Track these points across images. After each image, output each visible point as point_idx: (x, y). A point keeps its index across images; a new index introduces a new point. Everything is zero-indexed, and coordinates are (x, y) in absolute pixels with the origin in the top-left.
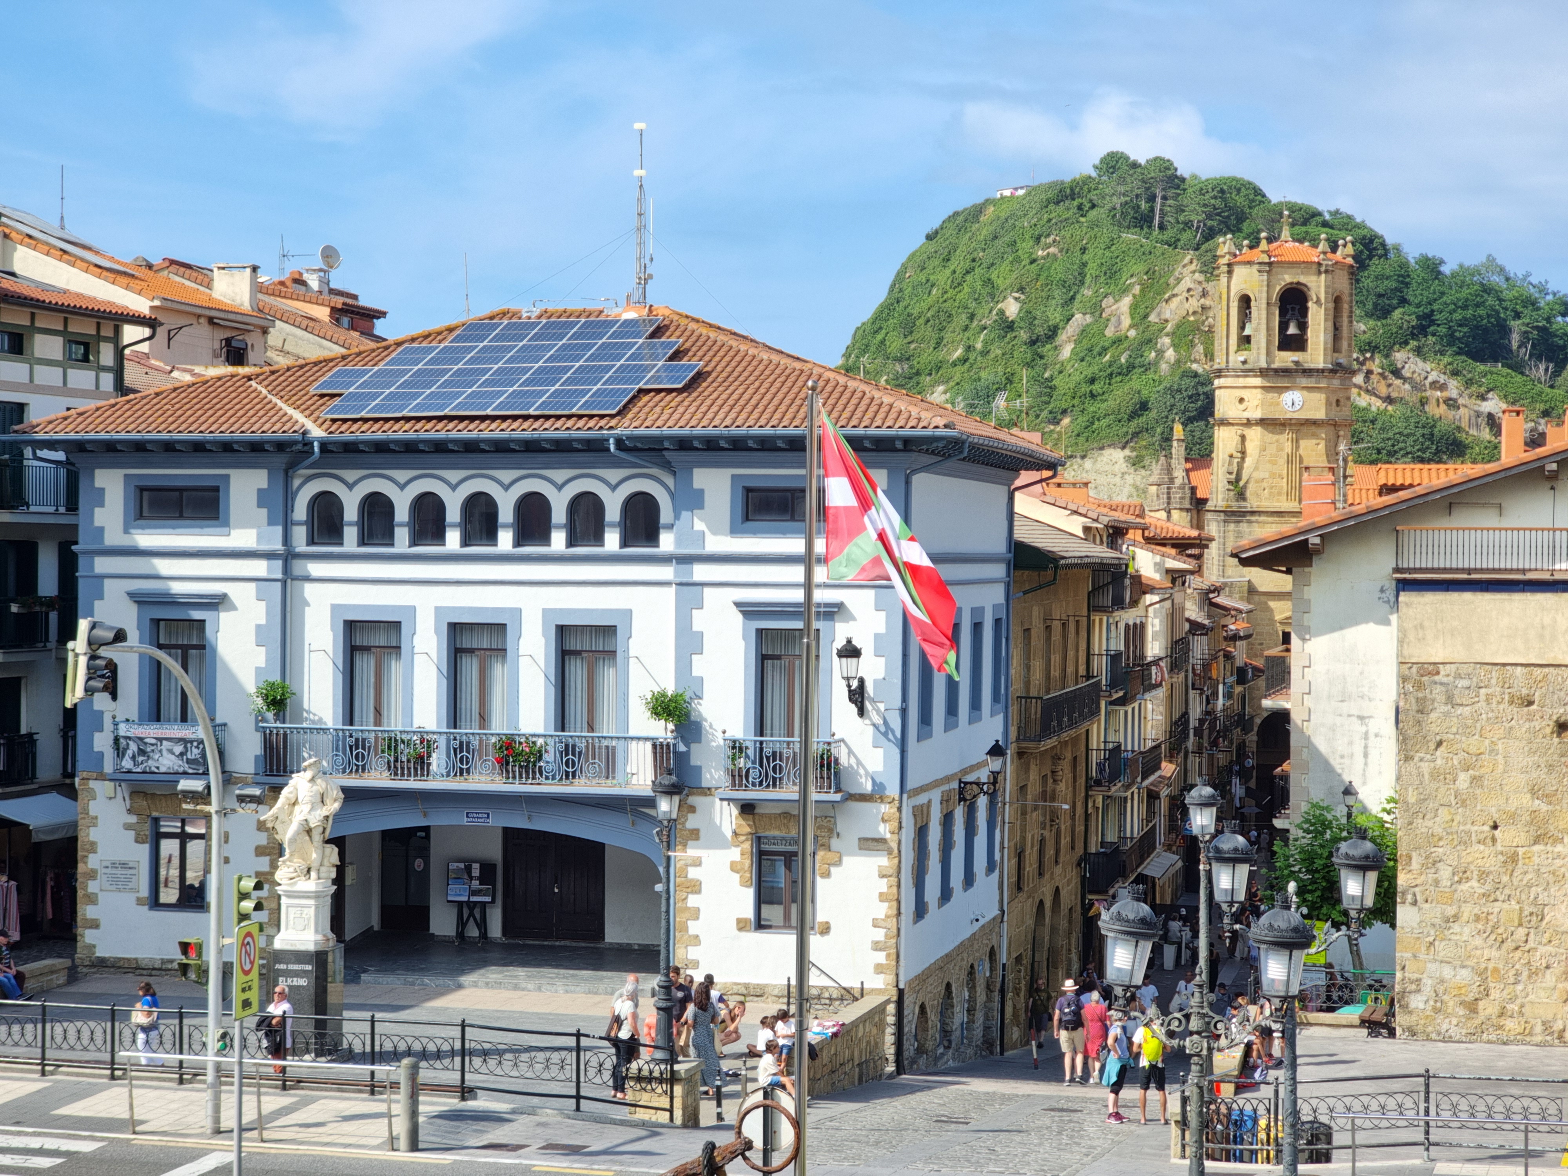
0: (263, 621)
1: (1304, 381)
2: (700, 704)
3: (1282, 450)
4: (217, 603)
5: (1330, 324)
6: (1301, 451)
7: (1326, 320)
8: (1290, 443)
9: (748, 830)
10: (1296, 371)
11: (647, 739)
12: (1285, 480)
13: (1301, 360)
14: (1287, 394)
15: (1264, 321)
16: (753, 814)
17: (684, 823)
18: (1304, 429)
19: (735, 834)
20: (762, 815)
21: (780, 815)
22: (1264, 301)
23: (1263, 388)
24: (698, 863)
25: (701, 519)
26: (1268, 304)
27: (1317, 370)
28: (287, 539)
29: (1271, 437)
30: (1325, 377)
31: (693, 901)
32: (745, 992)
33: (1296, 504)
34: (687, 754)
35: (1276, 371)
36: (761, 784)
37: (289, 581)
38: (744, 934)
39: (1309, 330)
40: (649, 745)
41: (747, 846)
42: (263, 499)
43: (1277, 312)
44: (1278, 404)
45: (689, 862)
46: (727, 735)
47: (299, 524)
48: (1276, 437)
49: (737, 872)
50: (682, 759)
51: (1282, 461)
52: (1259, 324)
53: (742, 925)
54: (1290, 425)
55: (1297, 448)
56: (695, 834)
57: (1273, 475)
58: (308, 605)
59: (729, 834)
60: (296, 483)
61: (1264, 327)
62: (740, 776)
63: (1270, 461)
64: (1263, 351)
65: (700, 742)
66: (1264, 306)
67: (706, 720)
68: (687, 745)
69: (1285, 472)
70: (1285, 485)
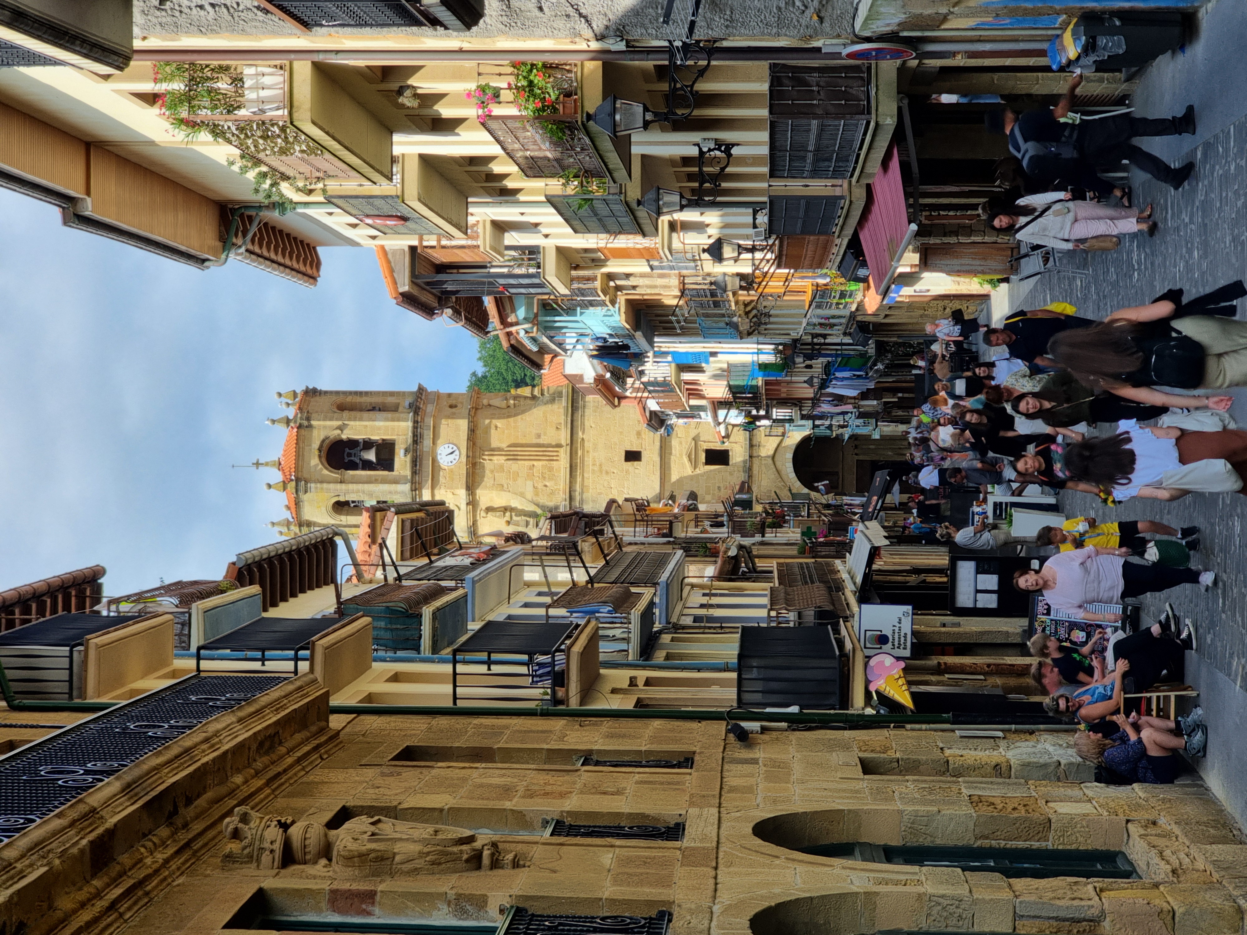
1: (427, 442)
3: (501, 467)
5: (366, 415)
6: (504, 445)
7: (361, 419)
8: (495, 458)
10: (415, 451)
12: (535, 463)
13: (404, 446)
14: (441, 461)
15: (360, 486)
18: (479, 442)
22: (339, 486)
23: (433, 488)
26: (341, 482)
27: (415, 428)
29: (488, 480)
30: (423, 420)
33: (562, 450)
35: (414, 473)
39: (373, 438)
43: (351, 472)
44: (451, 471)
48: (487, 472)
51: (514, 466)
52: (364, 492)
54: (474, 457)
55: (499, 449)
57: (530, 476)
61: (367, 487)
63: (515, 481)
64: (393, 487)
66: (343, 486)
69: (527, 463)
70: (541, 463)
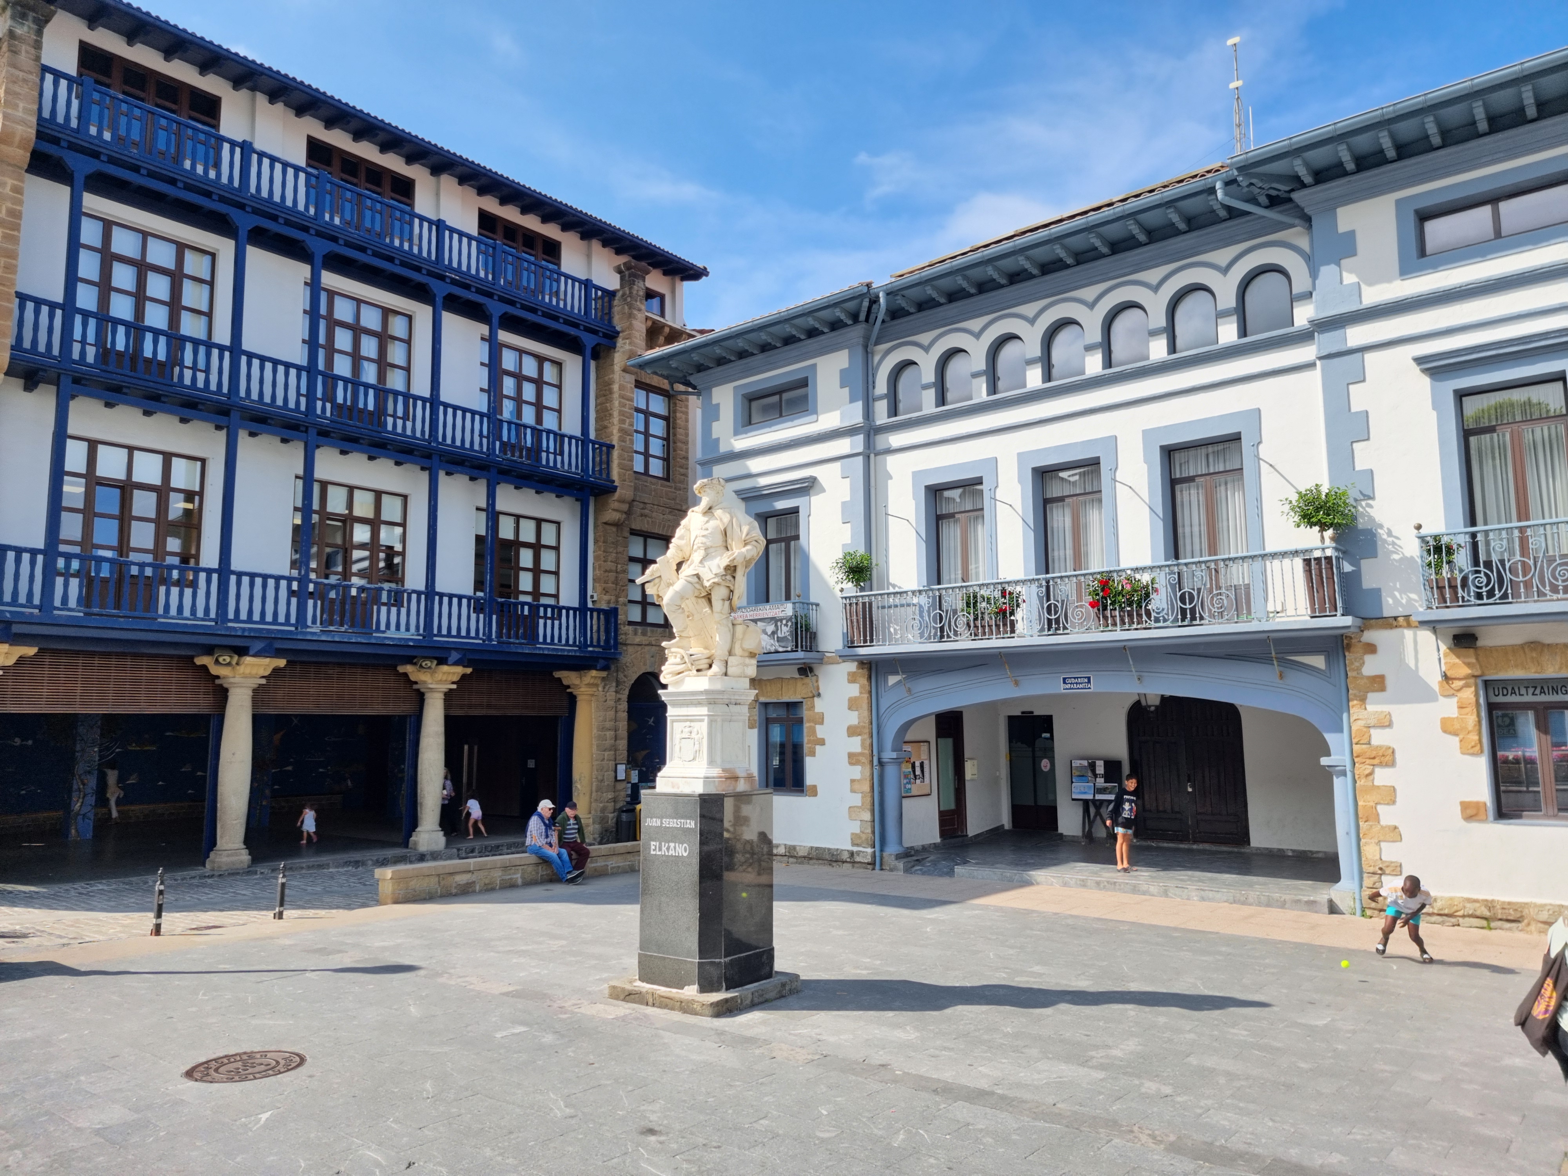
0: (848, 498)
2: (1371, 506)
4: (807, 487)
9: (1466, 671)
11: (1296, 553)
16: (1476, 648)
17: (1359, 669)
19: (1446, 678)
20: (1491, 650)
21: (1522, 646)
24: (1386, 723)
25: (1350, 271)
28: (868, 413)
31: (1382, 777)
32: (1487, 913)
34: (1355, 576)
36: (1491, 594)
37: (872, 456)
38: (1475, 826)
40: (1298, 563)
41: (1468, 694)
42: (845, 379)
45: (1372, 722)
46: (1423, 532)
47: (880, 398)
49: (1456, 734)
50: (1350, 582)
53: (1471, 812)
56: (1378, 683)
58: (891, 478)
59: (1434, 679)
60: (877, 359)
62: (1453, 588)
65: (1375, 555)
67: (1381, 526)
68: (1355, 563)
